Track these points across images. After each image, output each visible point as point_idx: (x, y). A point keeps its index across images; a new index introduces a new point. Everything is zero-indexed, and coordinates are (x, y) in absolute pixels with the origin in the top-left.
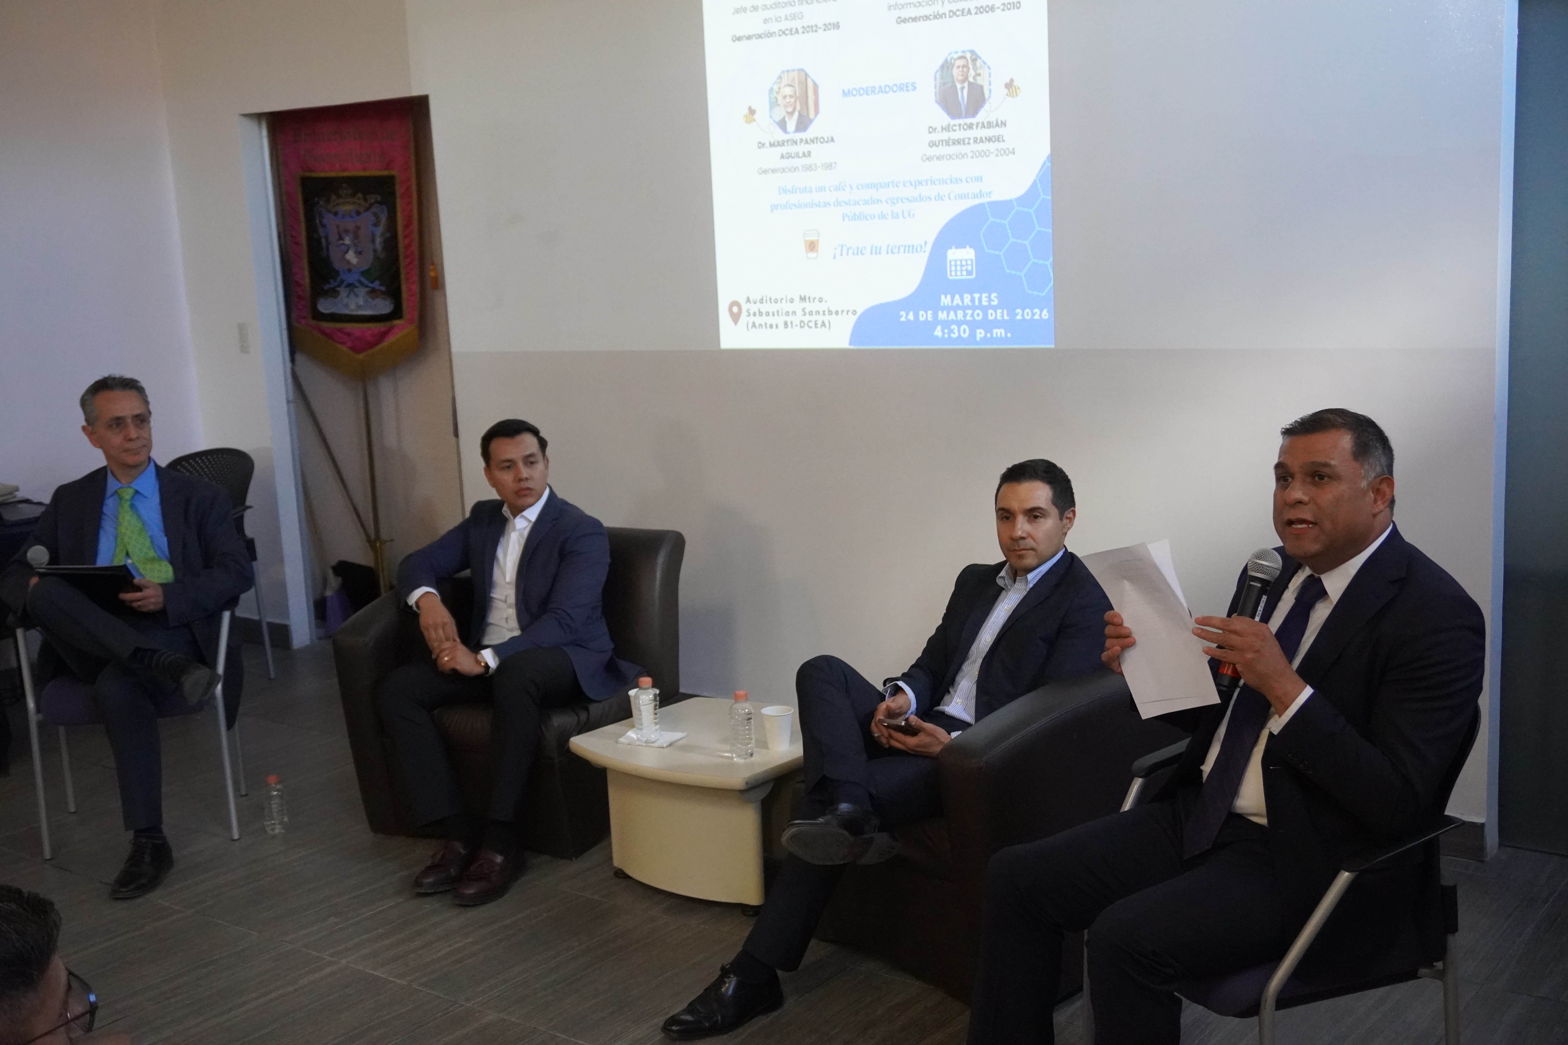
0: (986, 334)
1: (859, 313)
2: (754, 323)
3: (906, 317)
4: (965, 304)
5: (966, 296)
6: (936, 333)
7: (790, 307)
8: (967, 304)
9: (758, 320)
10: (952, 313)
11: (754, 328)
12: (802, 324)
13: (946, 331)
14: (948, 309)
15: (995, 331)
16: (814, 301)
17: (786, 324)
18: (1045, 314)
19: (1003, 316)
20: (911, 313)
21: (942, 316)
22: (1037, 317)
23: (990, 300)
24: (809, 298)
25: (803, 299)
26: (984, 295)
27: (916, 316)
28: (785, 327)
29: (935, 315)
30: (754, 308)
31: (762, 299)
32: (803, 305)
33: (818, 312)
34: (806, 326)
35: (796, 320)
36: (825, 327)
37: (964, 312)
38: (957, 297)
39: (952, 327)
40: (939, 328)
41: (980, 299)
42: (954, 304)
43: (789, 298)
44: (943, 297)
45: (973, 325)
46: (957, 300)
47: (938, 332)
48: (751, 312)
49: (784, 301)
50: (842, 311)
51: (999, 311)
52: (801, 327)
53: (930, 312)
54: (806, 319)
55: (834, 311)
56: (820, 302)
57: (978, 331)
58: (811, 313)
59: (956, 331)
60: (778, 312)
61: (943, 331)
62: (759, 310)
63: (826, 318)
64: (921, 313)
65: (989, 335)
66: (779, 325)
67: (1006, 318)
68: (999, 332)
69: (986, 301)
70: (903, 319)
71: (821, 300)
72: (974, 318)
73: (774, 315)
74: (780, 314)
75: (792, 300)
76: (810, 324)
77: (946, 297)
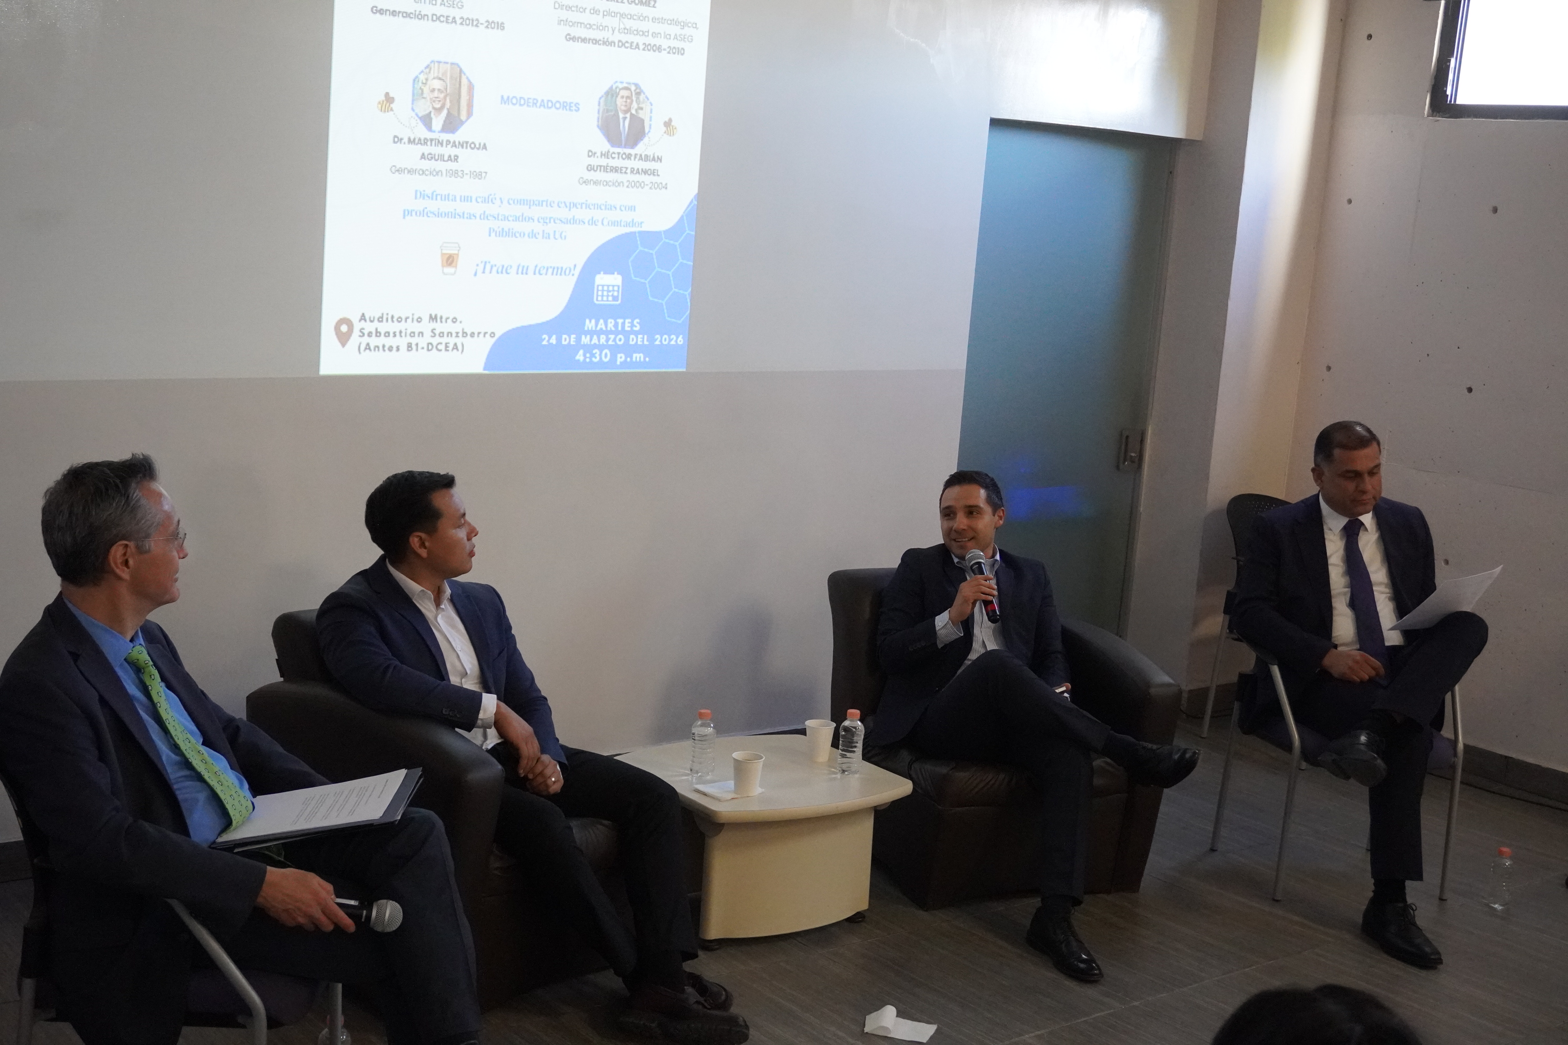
0: (626, 358)
1: (497, 336)
2: (368, 344)
3: (548, 341)
4: (609, 329)
5: (609, 321)
6: (577, 358)
7: (416, 327)
8: (611, 328)
9: (374, 341)
10: (595, 337)
11: (368, 351)
12: (430, 347)
13: (588, 355)
14: (591, 333)
15: (634, 355)
16: (446, 322)
17: (409, 346)
18: (681, 341)
19: (643, 341)
20: (554, 337)
21: (585, 340)
22: (673, 343)
23: (632, 325)
24: (441, 318)
25: (433, 318)
26: (627, 321)
27: (559, 339)
28: (408, 350)
29: (578, 339)
30: (369, 327)
31: (382, 318)
32: (433, 325)
33: (450, 334)
34: (434, 349)
35: (423, 342)
36: (458, 350)
37: (607, 337)
38: (601, 321)
39: (594, 352)
40: (581, 352)
41: (623, 324)
42: (598, 328)
43: (415, 317)
44: (587, 321)
45: (615, 350)
46: (601, 324)
47: (580, 357)
48: (366, 332)
49: (409, 321)
50: (479, 333)
51: (640, 336)
52: (428, 350)
53: (573, 336)
54: (435, 341)
55: (469, 333)
56: (454, 322)
57: (619, 355)
58: (441, 335)
59: (597, 355)
60: (401, 332)
61: (584, 355)
62: (377, 329)
63: (459, 341)
64: (564, 336)
65: (629, 359)
66: (400, 348)
67: (646, 343)
68: (638, 357)
69: (628, 327)
70: (545, 343)
71: (455, 320)
72: (616, 343)
73: (395, 336)
74: (403, 334)
75: (419, 320)
76: (440, 347)
77: (590, 321)
